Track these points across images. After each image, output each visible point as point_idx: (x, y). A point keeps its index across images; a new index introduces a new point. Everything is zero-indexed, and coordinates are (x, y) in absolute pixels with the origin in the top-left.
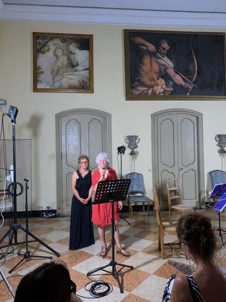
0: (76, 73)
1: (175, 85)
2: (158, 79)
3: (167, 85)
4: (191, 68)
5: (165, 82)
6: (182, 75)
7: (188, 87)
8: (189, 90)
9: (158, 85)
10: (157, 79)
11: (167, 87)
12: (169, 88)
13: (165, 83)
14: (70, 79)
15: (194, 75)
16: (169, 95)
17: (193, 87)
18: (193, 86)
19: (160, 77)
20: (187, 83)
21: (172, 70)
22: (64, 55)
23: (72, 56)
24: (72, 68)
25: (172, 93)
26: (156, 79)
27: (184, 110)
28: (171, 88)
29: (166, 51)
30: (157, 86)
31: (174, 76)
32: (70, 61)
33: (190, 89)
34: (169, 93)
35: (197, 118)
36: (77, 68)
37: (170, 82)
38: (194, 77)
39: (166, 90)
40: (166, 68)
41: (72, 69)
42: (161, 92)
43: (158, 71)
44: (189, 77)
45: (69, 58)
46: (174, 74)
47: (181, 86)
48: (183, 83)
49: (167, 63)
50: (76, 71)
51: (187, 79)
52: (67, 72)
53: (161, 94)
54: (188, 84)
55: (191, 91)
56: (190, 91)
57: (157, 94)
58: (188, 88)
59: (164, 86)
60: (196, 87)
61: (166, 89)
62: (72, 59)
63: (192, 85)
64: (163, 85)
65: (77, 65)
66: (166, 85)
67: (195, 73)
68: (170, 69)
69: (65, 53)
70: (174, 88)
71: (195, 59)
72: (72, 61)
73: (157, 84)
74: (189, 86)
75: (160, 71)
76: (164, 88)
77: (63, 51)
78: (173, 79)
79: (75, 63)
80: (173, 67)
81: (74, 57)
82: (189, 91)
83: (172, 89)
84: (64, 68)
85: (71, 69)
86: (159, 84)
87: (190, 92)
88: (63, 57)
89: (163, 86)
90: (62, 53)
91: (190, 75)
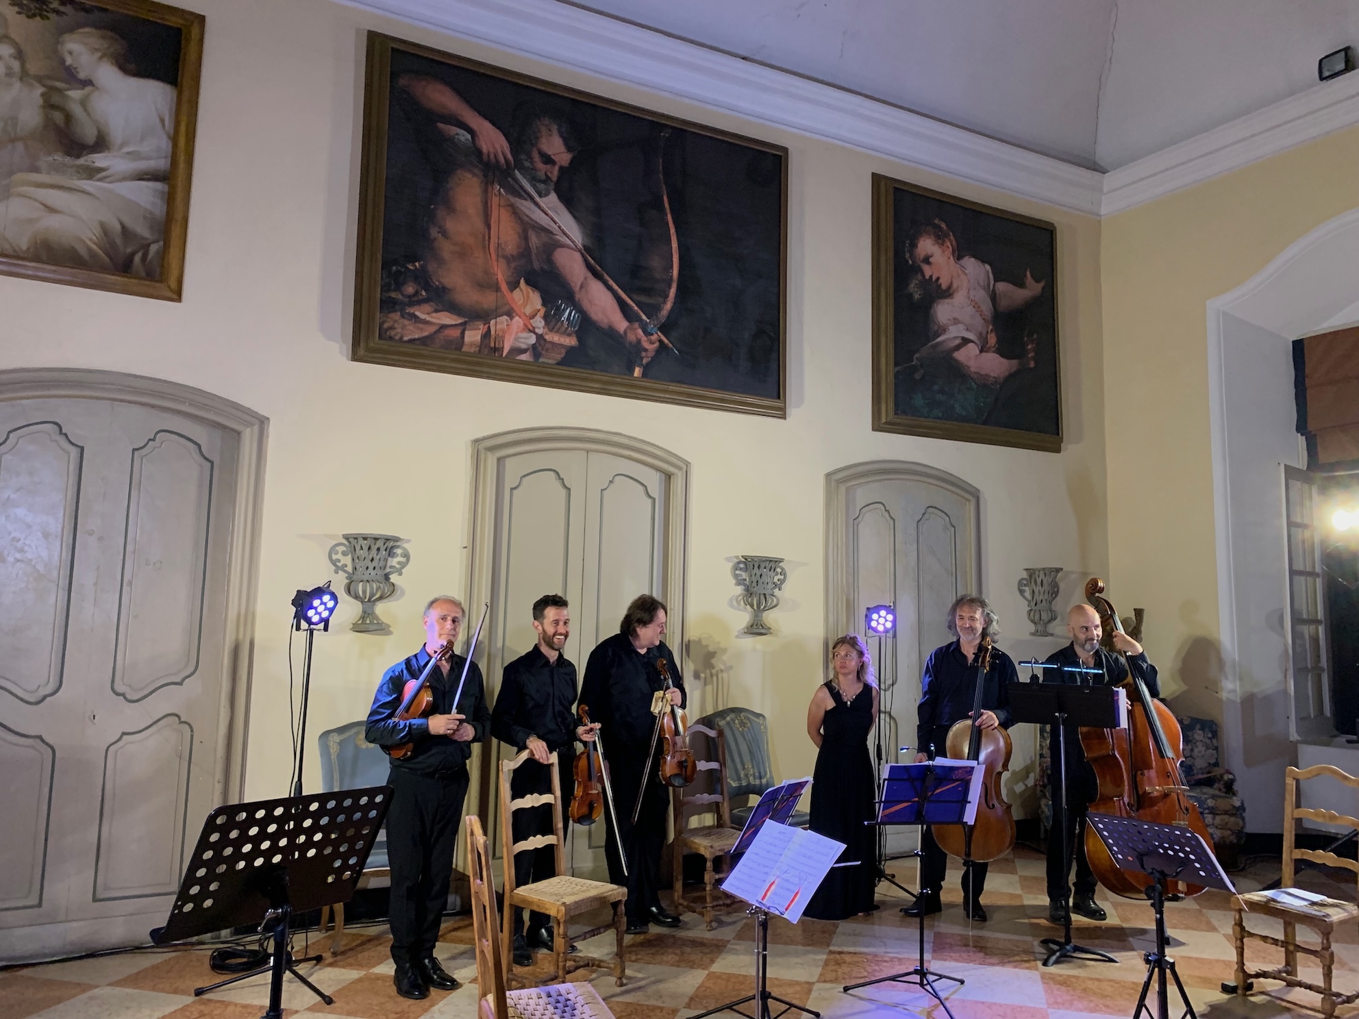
0: (87, 185)
1: (586, 325)
2: (514, 285)
3: (551, 319)
4: (655, 262)
5: (544, 304)
6: (615, 287)
7: (639, 341)
8: (643, 354)
9: (510, 314)
10: (508, 283)
11: (551, 330)
12: (557, 332)
13: (543, 310)
14: (51, 210)
15: (667, 296)
16: (558, 364)
17: (657, 344)
18: (661, 341)
19: (522, 281)
20: (636, 325)
21: (578, 256)
22: (24, 76)
23: (76, 94)
24: (68, 153)
26: (504, 287)
27: (616, 439)
28: (569, 335)
29: (556, 168)
30: (505, 317)
31: (581, 287)
32: (58, 117)
33: (646, 350)
34: (559, 357)
35: (668, 476)
36: (99, 160)
37: (564, 310)
38: (665, 303)
39: (545, 340)
40: (552, 246)
41: (68, 160)
42: (524, 346)
43: (515, 253)
44: (644, 299)
45: (56, 99)
46: (586, 278)
47: (610, 333)
48: (621, 324)
49: (555, 223)
50: (92, 173)
51: (636, 308)
52: (36, 170)
53: (524, 357)
54: (640, 331)
55: (652, 361)
56: (645, 361)
57: (504, 354)
58: (638, 347)
59: (539, 323)
60: (671, 345)
61: (547, 337)
62: (77, 110)
63: (654, 337)
64: (533, 317)
65: (101, 144)
66: (545, 317)
67: (670, 287)
68: (570, 251)
69: (34, 67)
70: (580, 335)
71: (673, 231)
72: (69, 118)
73: (506, 309)
74: (644, 338)
75: (525, 253)
76: (537, 331)
77: (20, 55)
78: (577, 296)
79: (90, 135)
80: (580, 246)
81: (83, 103)
82: (642, 358)
83: (571, 341)
84: (20, 146)
85: (59, 157)
86: (516, 309)
87: (648, 364)
88: (17, 85)
89: (532, 321)
90: (16, 65)
91: (648, 292)
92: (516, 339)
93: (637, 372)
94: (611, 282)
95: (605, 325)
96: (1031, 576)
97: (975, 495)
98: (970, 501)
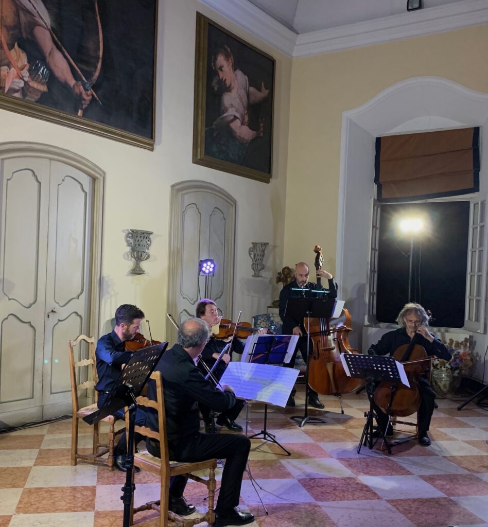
1: (52, 79)
2: (11, 47)
3: (33, 72)
4: (90, 45)
5: (29, 62)
6: (69, 57)
7: (81, 93)
8: (83, 102)
9: (9, 65)
10: (8, 45)
11: (33, 79)
12: (36, 81)
13: (28, 66)
15: (96, 68)
16: (36, 102)
17: (90, 97)
18: (93, 95)
19: (16, 44)
20: (80, 83)
21: (48, 33)
25: (44, 99)
27: (66, 153)
28: (43, 84)
30: (6, 67)
31: (50, 54)
33: (85, 100)
34: (37, 97)
35: (94, 179)
37: (40, 68)
38: (95, 71)
39: (29, 85)
40: (33, 24)
42: (17, 88)
43: (12, 24)
44: (84, 67)
46: (52, 49)
47: (65, 85)
48: (72, 82)
49: (35, 9)
51: (80, 72)
53: (17, 95)
54: (82, 87)
55: (87, 107)
56: (84, 107)
57: (6, 91)
58: (80, 98)
60: (98, 99)
61: (30, 84)
63: (89, 92)
64: (22, 69)
66: (29, 70)
67: (98, 62)
70: (49, 85)
71: (100, 27)
74: (84, 92)
75: (17, 26)
76: (24, 78)
78: (48, 59)
80: (49, 27)
82: (82, 105)
83: (44, 88)
86: (13, 62)
87: (86, 108)
89: (22, 72)
91: (86, 63)
92: (13, 82)
93: (80, 113)
94: (66, 54)
95: (63, 81)
96: (254, 247)
97: (235, 202)
98: (232, 205)
